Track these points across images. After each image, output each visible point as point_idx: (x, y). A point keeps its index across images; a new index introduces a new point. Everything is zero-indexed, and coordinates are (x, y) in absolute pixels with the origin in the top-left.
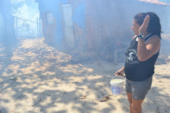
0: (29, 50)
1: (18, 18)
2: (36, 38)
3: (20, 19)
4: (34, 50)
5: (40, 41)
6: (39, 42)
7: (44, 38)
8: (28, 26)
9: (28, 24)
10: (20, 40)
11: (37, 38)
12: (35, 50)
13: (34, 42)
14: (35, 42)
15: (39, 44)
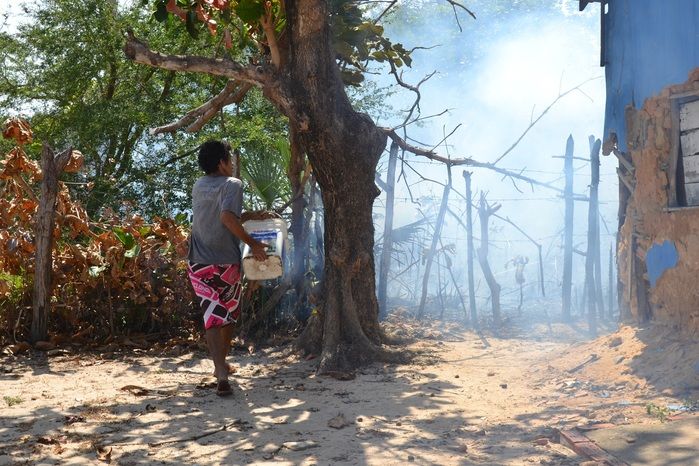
0: (512, 444)
1: (405, 148)
2: (544, 328)
3: (418, 153)
4: (556, 448)
5: (595, 358)
6: (591, 374)
7: (637, 335)
8: (486, 213)
9: (483, 200)
10: (411, 341)
11: (558, 327)
12: (572, 445)
13: (543, 367)
14: (550, 369)
15: (596, 389)
